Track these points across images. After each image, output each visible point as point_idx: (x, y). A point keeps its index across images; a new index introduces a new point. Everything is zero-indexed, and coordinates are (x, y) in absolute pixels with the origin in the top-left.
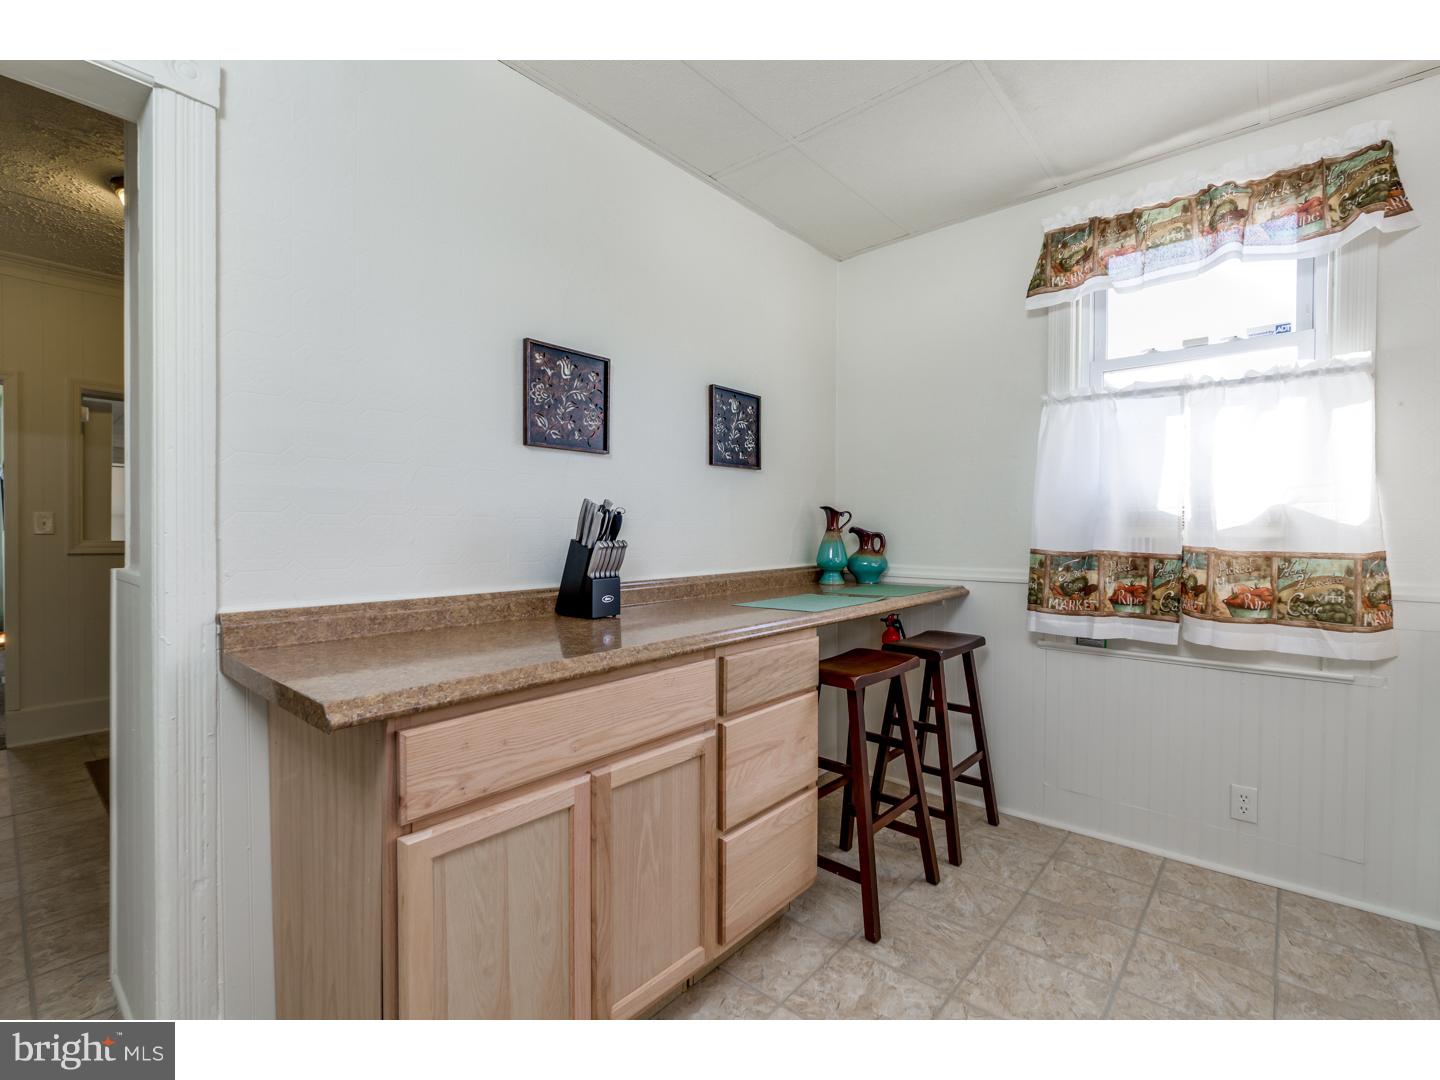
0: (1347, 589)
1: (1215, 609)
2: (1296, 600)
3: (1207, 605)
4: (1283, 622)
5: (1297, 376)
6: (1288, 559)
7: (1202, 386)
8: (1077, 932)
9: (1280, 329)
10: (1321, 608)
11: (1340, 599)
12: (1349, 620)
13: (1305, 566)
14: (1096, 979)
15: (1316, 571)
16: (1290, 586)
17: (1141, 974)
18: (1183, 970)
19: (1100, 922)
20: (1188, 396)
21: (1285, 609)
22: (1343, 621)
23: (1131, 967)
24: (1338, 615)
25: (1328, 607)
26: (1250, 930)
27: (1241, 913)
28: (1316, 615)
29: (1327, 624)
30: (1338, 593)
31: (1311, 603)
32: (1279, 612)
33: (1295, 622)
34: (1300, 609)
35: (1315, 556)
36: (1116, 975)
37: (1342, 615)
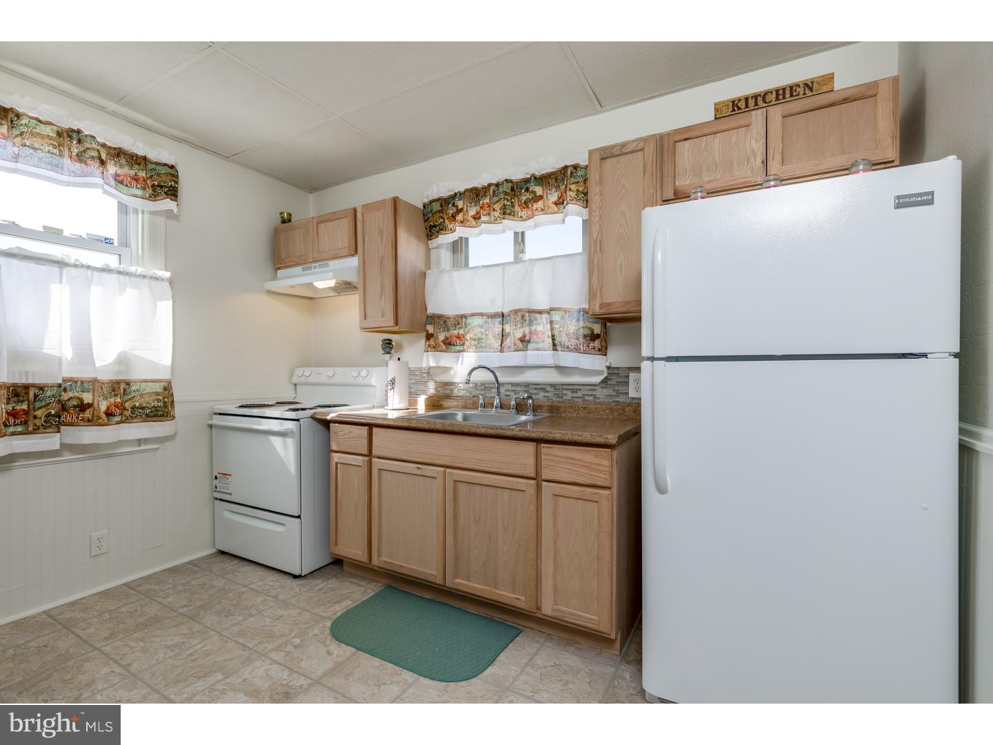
0: (164, 398)
1: (99, 418)
2: (134, 408)
3: (93, 416)
4: (128, 421)
5: (136, 276)
6: (128, 383)
7: (76, 266)
8: (66, 679)
9: (107, 241)
10: (149, 410)
11: (160, 404)
12: (165, 414)
13: (138, 387)
14: (119, 683)
15: (145, 390)
16: (130, 399)
17: (133, 660)
18: (147, 642)
19: (70, 663)
20: (65, 270)
21: (128, 413)
22: (162, 416)
23: (124, 663)
24: (159, 413)
25: (153, 409)
26: (142, 607)
27: (126, 604)
28: (147, 414)
29: (154, 419)
30: (159, 401)
31: (143, 408)
32: (125, 416)
33: (135, 420)
34: (136, 412)
35: (146, 381)
36: (124, 671)
37: (161, 413)
